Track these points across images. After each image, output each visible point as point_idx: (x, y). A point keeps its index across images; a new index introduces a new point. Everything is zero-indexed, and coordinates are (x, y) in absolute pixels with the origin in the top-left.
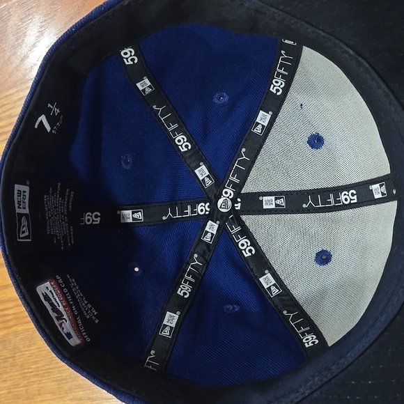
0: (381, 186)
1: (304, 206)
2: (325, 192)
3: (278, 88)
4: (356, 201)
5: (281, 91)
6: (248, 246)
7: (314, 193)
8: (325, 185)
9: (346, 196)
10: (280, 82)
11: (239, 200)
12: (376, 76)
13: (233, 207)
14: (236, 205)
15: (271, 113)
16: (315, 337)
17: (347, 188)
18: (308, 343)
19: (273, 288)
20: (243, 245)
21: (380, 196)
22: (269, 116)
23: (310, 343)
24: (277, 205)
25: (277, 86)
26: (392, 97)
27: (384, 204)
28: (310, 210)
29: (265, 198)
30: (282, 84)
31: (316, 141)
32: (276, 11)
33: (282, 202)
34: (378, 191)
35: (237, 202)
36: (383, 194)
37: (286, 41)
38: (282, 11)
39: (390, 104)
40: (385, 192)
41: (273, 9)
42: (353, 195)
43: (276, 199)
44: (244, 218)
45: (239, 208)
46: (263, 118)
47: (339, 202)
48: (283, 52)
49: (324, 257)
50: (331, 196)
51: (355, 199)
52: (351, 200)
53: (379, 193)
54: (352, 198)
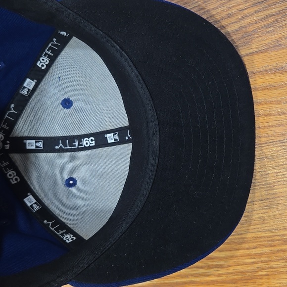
0: (114, 135)
1: (57, 147)
2: (72, 139)
3: (44, 64)
4: (94, 144)
5: (45, 66)
6: (14, 176)
7: (64, 139)
8: (72, 134)
9: (87, 141)
10: (45, 60)
11: (8, 142)
12: (132, 64)
13: (4, 147)
14: (6, 146)
15: (35, 81)
16: (72, 236)
17: (88, 136)
18: (68, 240)
19: (34, 206)
20: (10, 175)
21: (113, 141)
22: (33, 83)
23: (70, 239)
24: (36, 147)
25: (43, 62)
26: (140, 78)
27: (115, 147)
28: (61, 150)
29: (28, 141)
30: (46, 61)
31: (67, 103)
32: (72, 12)
33: (40, 144)
35: (7, 144)
36: (115, 140)
37: (61, 33)
38: (75, 13)
39: (139, 82)
40: (118, 139)
41: (69, 11)
42: (92, 140)
43: (36, 142)
44: (12, 155)
45: (8, 148)
46: (29, 84)
47: (82, 145)
48: (54, 40)
49: (71, 182)
50: (76, 141)
51: (93, 144)
52: (90, 144)
53: (112, 139)
54: (91, 142)
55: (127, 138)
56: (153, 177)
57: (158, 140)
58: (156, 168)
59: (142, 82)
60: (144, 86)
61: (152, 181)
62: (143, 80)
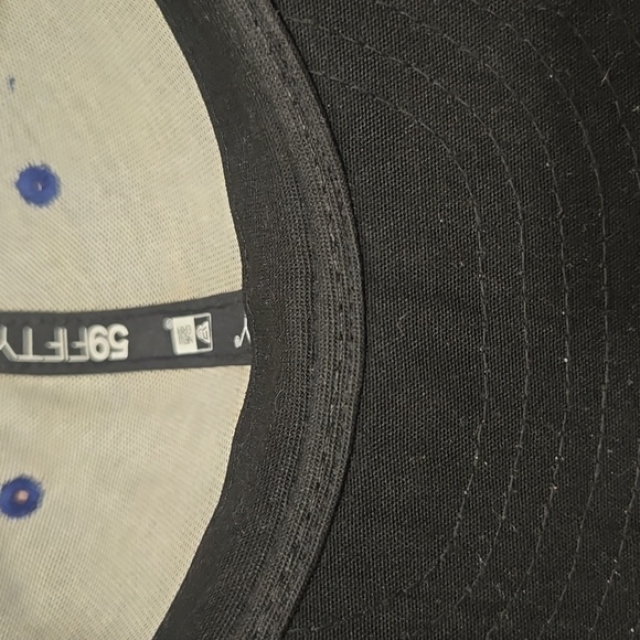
0: (198, 322)
2: (46, 324)
4: (124, 355)
7: (18, 322)
9: (100, 340)
17: (106, 318)
21: (192, 348)
26: (290, 55)
34: (186, 334)
36: (200, 344)
40: (209, 340)
42: (118, 337)
47: (81, 351)
49: (22, 496)
50: (62, 334)
51: (122, 351)
52: (112, 350)
53: (189, 340)
54: (115, 345)
55: (238, 342)
56: (312, 550)
57: (355, 365)
58: (330, 504)
59: (296, 72)
60: (308, 97)
61: (303, 570)
62: (305, 65)
